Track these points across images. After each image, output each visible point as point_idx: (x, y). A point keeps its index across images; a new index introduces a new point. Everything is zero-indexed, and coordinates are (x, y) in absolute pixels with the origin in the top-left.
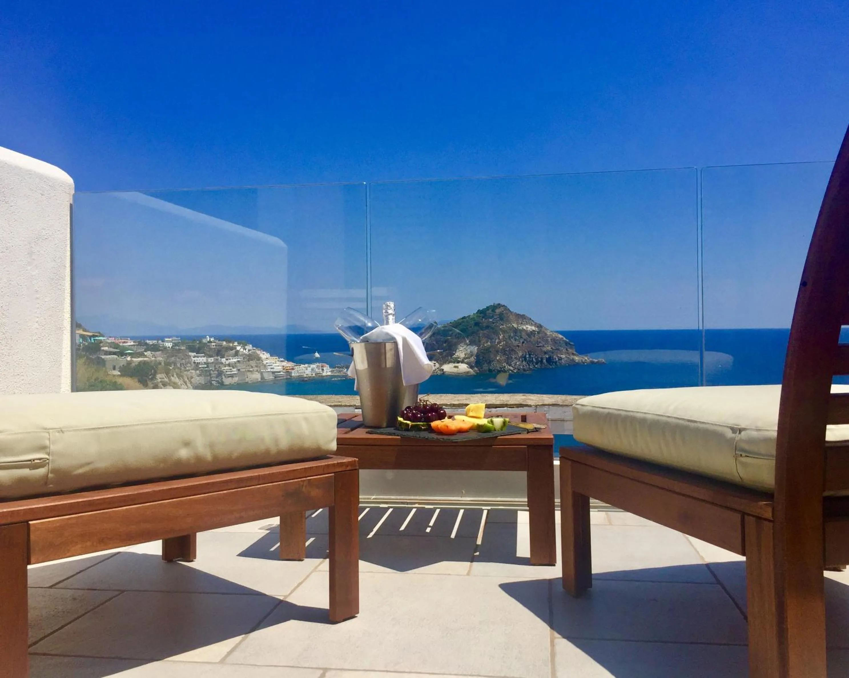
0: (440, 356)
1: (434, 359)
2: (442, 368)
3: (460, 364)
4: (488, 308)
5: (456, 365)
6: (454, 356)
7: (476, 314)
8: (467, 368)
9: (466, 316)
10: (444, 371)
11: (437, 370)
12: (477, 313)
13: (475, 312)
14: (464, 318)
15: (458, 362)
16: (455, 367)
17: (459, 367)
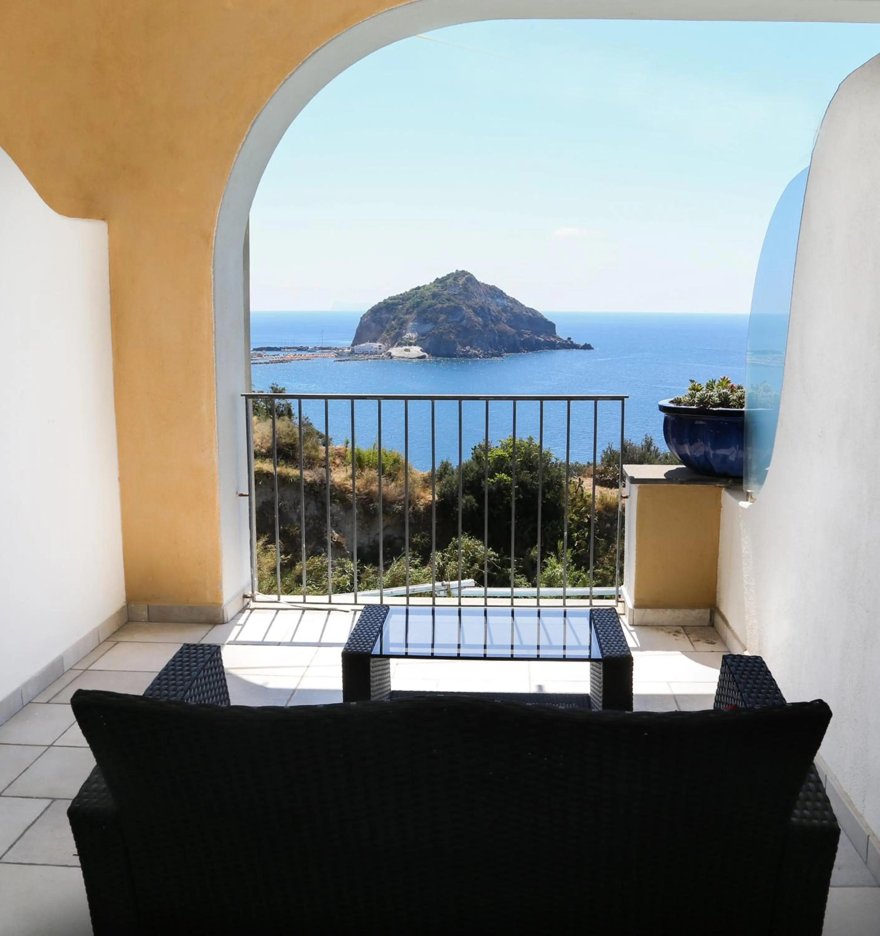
0: (388, 337)
1: (380, 339)
2: (390, 351)
3: (413, 347)
4: (449, 276)
5: (407, 347)
6: (405, 336)
7: (434, 284)
8: (421, 352)
9: (421, 286)
10: (392, 355)
11: (383, 354)
12: (434, 282)
13: (432, 281)
14: (419, 288)
15: (410, 344)
16: (406, 350)
17: (411, 350)
